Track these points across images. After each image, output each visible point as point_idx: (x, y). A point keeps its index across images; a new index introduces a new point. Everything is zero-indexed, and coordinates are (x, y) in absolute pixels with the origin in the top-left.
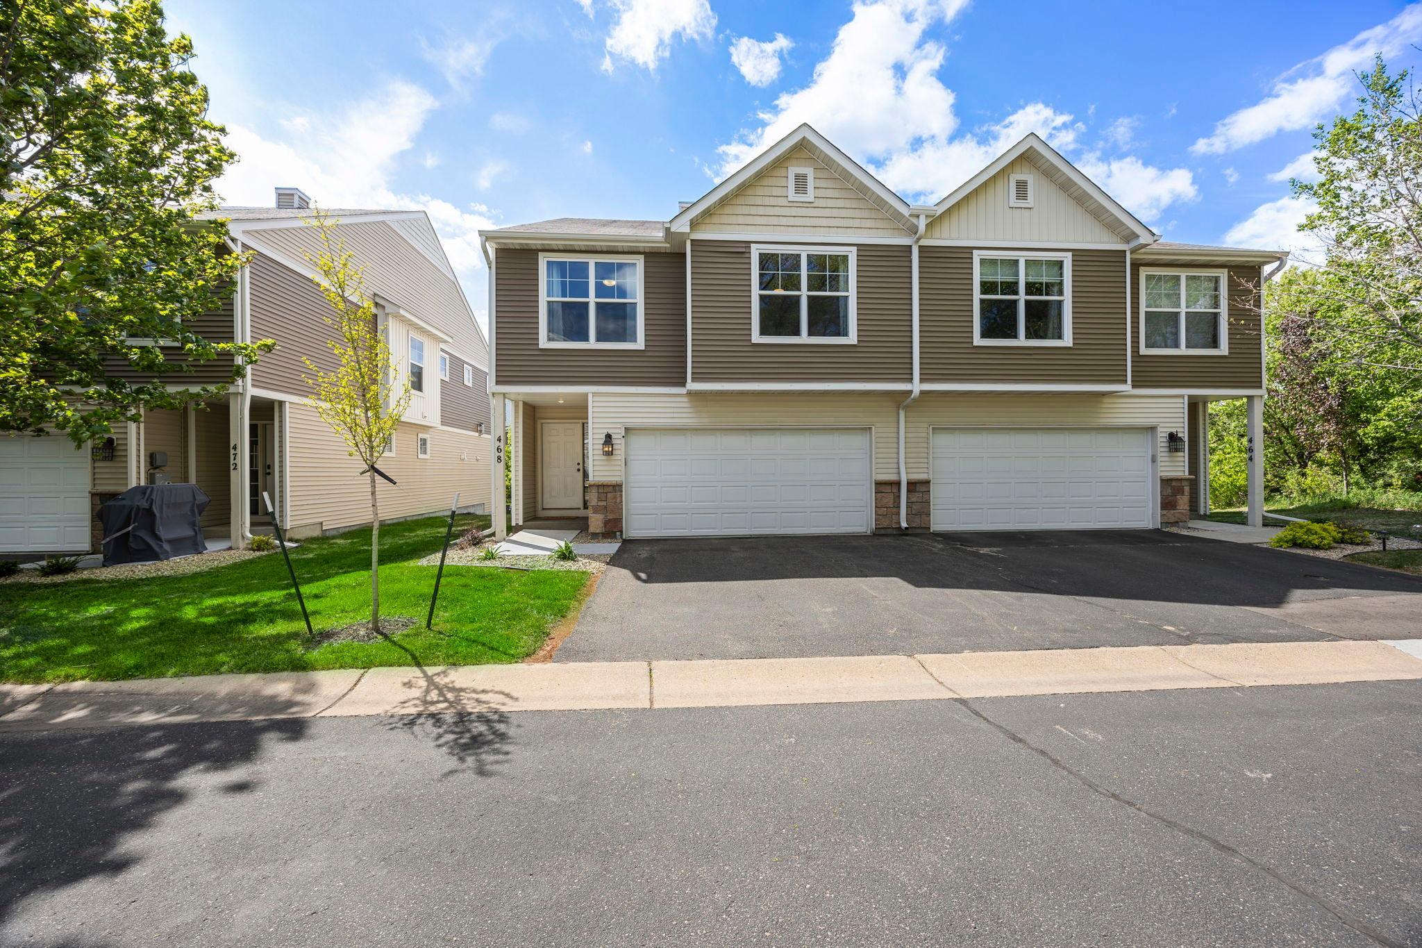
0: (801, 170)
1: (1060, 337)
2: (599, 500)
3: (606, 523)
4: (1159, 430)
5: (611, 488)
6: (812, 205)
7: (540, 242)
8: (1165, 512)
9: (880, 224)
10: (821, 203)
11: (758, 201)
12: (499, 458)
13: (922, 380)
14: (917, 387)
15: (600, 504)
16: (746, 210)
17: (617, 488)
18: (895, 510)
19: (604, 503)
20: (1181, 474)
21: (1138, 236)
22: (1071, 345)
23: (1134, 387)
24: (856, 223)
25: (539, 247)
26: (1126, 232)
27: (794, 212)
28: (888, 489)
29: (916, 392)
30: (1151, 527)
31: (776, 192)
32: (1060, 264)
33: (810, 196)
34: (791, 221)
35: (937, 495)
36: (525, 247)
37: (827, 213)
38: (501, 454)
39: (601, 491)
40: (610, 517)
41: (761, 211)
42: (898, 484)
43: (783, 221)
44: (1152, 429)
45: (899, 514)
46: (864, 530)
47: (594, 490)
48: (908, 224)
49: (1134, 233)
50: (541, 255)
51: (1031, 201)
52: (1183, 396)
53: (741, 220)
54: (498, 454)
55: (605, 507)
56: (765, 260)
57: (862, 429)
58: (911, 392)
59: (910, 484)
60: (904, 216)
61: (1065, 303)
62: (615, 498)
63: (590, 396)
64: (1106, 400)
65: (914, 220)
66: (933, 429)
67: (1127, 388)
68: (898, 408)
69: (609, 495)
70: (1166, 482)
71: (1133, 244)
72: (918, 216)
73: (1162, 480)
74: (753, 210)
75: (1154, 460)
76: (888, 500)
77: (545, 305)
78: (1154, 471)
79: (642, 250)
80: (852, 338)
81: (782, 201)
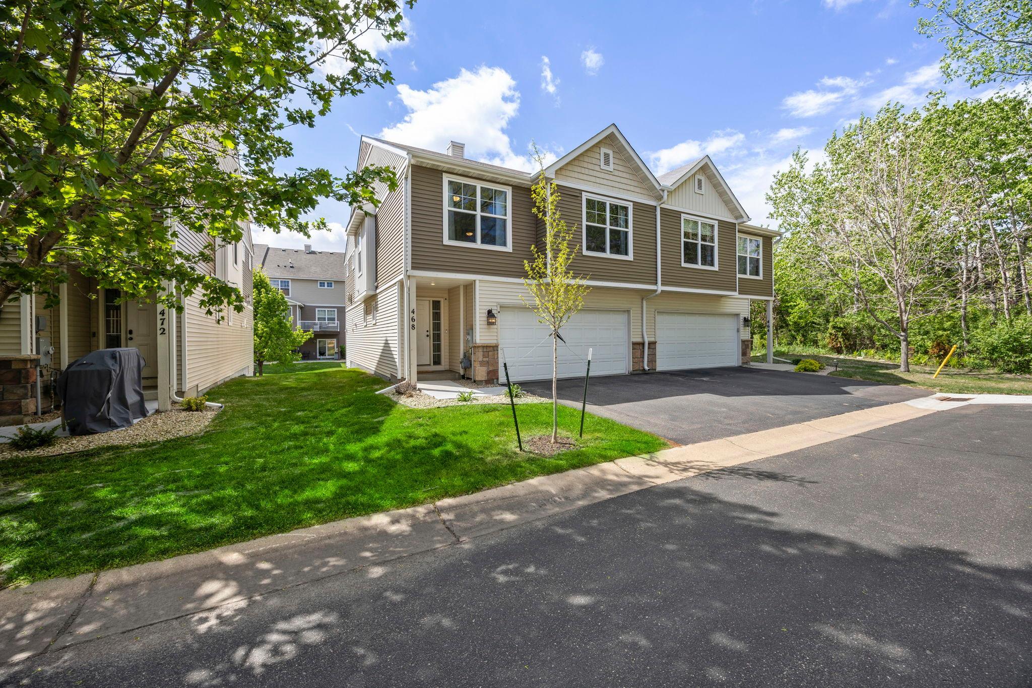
0: (607, 151)
1: (713, 265)
2: (484, 356)
3: (489, 373)
4: (741, 315)
5: (491, 348)
6: (611, 173)
8: (742, 357)
9: (643, 191)
10: (616, 173)
11: (585, 165)
12: (413, 326)
13: (662, 285)
14: (659, 288)
15: (484, 359)
16: (579, 169)
17: (495, 348)
18: (641, 359)
19: (487, 359)
20: (748, 338)
21: (741, 217)
22: (717, 270)
23: (739, 294)
24: (632, 188)
25: (444, 170)
26: (738, 214)
27: (602, 175)
28: (637, 347)
29: (659, 291)
30: (738, 365)
31: (594, 161)
32: (713, 226)
33: (611, 168)
34: (602, 181)
35: (659, 349)
36: (434, 168)
37: (618, 179)
38: (415, 323)
39: (485, 350)
40: (491, 368)
41: (587, 171)
42: (643, 344)
43: (598, 180)
44: (737, 315)
45: (643, 362)
46: (624, 372)
47: (481, 350)
48: (658, 194)
50: (444, 175)
51: (703, 191)
52: (750, 299)
53: (576, 175)
54: (412, 323)
55: (488, 362)
56: (589, 203)
57: (624, 311)
59: (649, 344)
60: (657, 189)
61: (715, 247)
62: (494, 355)
63: (477, 283)
64: (723, 299)
65: (661, 193)
66: (657, 312)
67: (736, 294)
68: (643, 299)
69: (490, 353)
70: (743, 342)
71: (739, 221)
72: (663, 191)
73: (741, 341)
74: (583, 171)
75: (738, 331)
76: (638, 354)
77: (447, 212)
78: (738, 337)
79: (511, 183)
81: (597, 168)
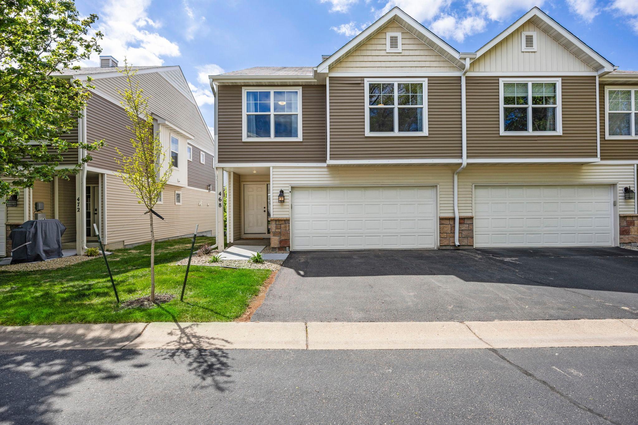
0: (394, 34)
1: (554, 129)
2: (277, 228)
3: (281, 242)
4: (618, 186)
5: (283, 221)
6: (400, 54)
7: (243, 81)
8: (622, 236)
9: (442, 64)
10: (406, 53)
11: (369, 53)
12: (220, 204)
13: (468, 157)
14: (465, 161)
15: (277, 230)
16: (361, 59)
17: (287, 221)
18: (451, 235)
19: (279, 230)
20: (633, 213)
21: (603, 67)
22: (561, 134)
23: (602, 159)
24: (427, 64)
25: (243, 84)
26: (596, 65)
27: (390, 58)
28: (448, 222)
29: (465, 164)
30: (613, 246)
31: (379, 47)
32: (554, 85)
33: (400, 48)
34: (388, 64)
35: (478, 225)
36: (235, 84)
37: (409, 58)
38: (221, 202)
39: (277, 223)
40: (283, 238)
41: (370, 59)
42: (454, 219)
43: (383, 64)
44: (614, 185)
45: (454, 237)
46: (433, 247)
47: (274, 223)
48: (459, 64)
49: (601, 65)
50: (243, 88)
51: (535, 47)
52: (633, 165)
53: (358, 64)
54: (219, 202)
55: (280, 233)
56: (373, 87)
57: (431, 186)
58: (461, 164)
59: (461, 219)
60: (457, 59)
61: (557, 109)
62: (286, 227)
63: (271, 168)
64: (584, 168)
65: (463, 61)
66: (475, 186)
67: (597, 160)
68: (454, 173)
69: (282, 226)
70: (622, 218)
71: (600, 72)
72: (465, 59)
73: (620, 217)
74: (366, 59)
75: (615, 204)
76: (448, 229)
77: (246, 116)
78: (615, 211)
79: (301, 84)
80: (425, 132)
81: (383, 53)
